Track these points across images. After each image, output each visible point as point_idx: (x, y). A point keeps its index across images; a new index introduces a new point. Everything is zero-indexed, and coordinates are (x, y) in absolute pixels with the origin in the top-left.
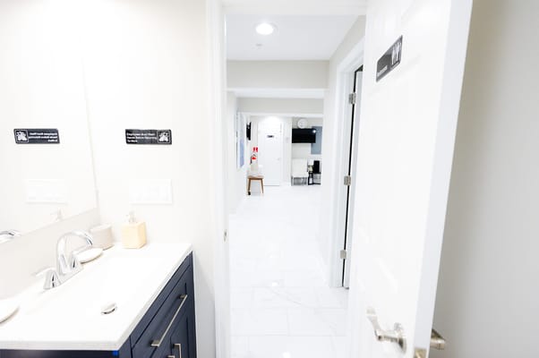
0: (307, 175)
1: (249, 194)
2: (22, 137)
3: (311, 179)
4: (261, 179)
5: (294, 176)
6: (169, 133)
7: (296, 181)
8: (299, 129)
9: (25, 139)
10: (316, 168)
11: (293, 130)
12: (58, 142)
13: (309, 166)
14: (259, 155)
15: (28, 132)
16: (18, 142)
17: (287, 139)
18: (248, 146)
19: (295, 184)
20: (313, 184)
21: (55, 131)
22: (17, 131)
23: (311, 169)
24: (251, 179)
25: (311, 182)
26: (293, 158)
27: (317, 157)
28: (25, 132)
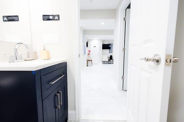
0: (108, 60)
1: (87, 66)
2: (6, 19)
3: (109, 62)
4: (92, 61)
5: (103, 61)
6: (58, 16)
7: (104, 62)
8: (105, 44)
9: (7, 20)
10: (111, 58)
11: (103, 45)
12: (18, 21)
13: (108, 57)
14: (91, 53)
15: (8, 17)
16: (4, 21)
17: (101, 47)
18: (87, 49)
19: (103, 64)
20: (110, 63)
21: (17, 16)
22: (4, 17)
23: (109, 58)
24: (88, 61)
25: (109, 63)
26: (103, 54)
27: (111, 54)
28: (6, 17)
